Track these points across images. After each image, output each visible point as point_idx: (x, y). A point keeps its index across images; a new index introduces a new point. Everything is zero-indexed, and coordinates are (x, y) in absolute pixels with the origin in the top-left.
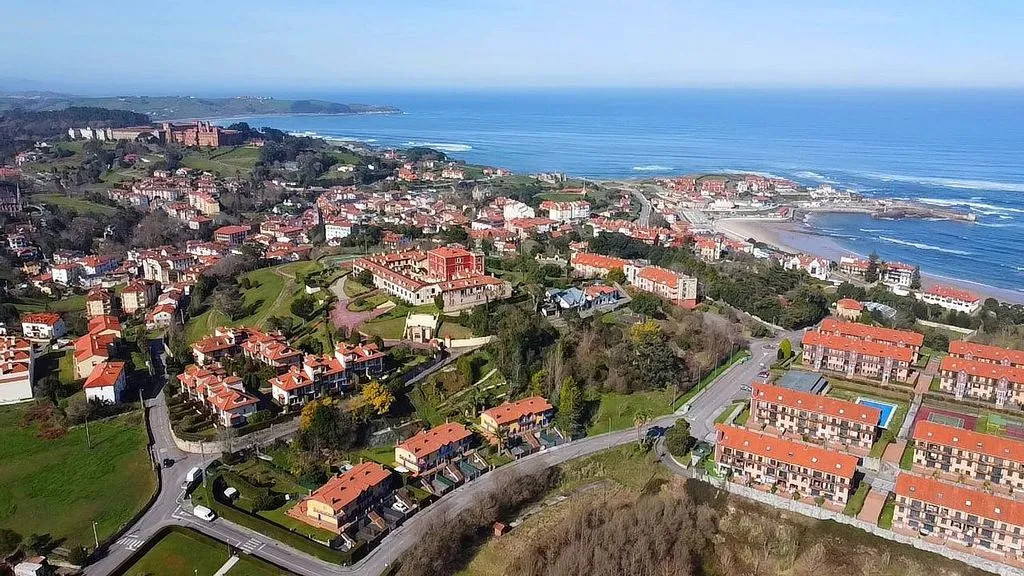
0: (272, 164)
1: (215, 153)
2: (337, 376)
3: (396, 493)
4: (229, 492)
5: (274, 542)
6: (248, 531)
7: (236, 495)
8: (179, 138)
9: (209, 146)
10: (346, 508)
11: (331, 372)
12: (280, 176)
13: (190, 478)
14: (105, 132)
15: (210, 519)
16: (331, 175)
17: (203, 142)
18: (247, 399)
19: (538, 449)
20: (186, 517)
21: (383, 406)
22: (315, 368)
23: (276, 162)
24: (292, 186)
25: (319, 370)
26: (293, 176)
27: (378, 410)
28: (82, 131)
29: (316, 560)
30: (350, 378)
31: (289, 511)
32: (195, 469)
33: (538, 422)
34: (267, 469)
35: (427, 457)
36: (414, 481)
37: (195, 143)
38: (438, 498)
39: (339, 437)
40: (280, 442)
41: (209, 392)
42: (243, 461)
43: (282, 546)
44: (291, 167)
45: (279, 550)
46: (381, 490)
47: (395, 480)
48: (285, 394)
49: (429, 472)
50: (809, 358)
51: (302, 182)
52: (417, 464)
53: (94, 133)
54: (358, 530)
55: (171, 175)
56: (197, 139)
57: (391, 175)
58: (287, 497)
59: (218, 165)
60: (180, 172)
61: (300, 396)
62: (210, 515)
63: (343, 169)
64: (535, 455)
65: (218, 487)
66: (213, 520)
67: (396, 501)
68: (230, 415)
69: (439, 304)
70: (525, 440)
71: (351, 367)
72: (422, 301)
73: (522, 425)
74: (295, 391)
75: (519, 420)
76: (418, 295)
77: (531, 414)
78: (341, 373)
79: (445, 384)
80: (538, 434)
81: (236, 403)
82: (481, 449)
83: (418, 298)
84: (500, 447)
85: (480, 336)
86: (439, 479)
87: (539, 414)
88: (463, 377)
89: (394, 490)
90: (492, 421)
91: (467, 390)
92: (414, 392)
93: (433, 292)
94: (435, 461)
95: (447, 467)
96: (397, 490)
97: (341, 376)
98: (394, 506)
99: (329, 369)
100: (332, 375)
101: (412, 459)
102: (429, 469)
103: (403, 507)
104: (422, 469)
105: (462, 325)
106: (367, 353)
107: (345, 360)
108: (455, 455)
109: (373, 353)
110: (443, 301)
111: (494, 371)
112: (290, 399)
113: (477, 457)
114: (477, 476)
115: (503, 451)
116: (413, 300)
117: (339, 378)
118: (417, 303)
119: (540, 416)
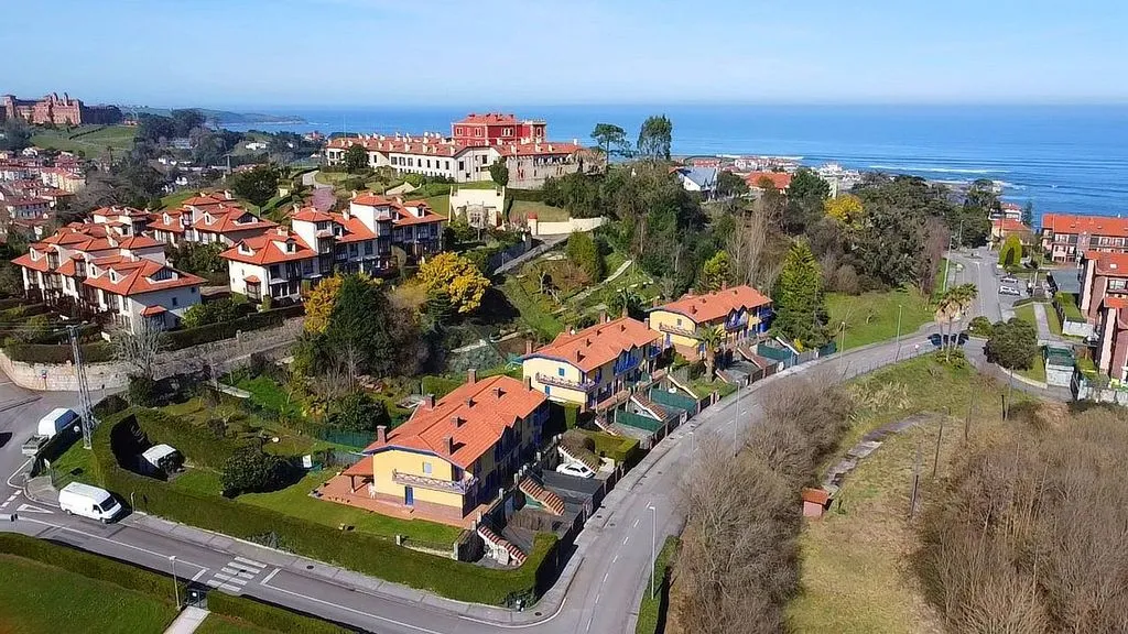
0: (156, 142)
1: (76, 132)
2: (361, 248)
3: (559, 443)
4: (155, 454)
5: (301, 563)
6: (221, 540)
7: (176, 460)
8: (26, 115)
9: (69, 122)
10: (476, 467)
11: (350, 238)
12: (169, 153)
13: (47, 428)
15: (107, 515)
16: (238, 151)
17: (60, 118)
18: (180, 276)
19: (772, 370)
20: (37, 516)
21: (469, 295)
22: (320, 225)
23: (162, 138)
24: (185, 166)
25: (329, 230)
26: (186, 154)
27: (459, 304)
29: (433, 599)
30: (386, 255)
31: (321, 489)
32: (59, 412)
33: (750, 328)
34: (243, 413)
35: (598, 374)
36: (585, 419)
37: (49, 119)
38: (648, 451)
39: (396, 346)
40: (260, 365)
41: (89, 269)
42: (180, 399)
43: (325, 570)
44: (182, 144)
45: (319, 580)
46: (528, 435)
47: (551, 417)
48: (260, 273)
49: (603, 405)
50: (1064, 254)
51: (199, 160)
52: (581, 387)
55: (15, 156)
56: (51, 115)
57: (317, 153)
58: (307, 462)
59: (82, 144)
60: (28, 151)
61: (294, 282)
62: (106, 505)
63: (253, 146)
64: (770, 378)
65: (126, 445)
66: (117, 518)
67: (560, 460)
68: (142, 308)
69: (500, 175)
70: (736, 357)
71: (387, 233)
72: (468, 175)
73: (730, 331)
74: (282, 270)
75: (727, 319)
76: (461, 164)
77: (744, 308)
78: (368, 243)
79: (555, 280)
80: (754, 349)
81: (155, 282)
82: (678, 368)
83: (461, 168)
84: (709, 364)
85: (585, 217)
86: (623, 421)
87: (754, 311)
88: (581, 269)
89: (555, 438)
90: (679, 322)
91: (593, 289)
92: (509, 285)
93: (485, 162)
94: (609, 386)
95: (632, 398)
96: (560, 436)
97: (369, 251)
98: (561, 468)
99: (345, 233)
100: (354, 246)
101: (567, 377)
102: (603, 397)
103: (584, 470)
104: (591, 397)
105: (549, 203)
106: (414, 211)
107: (377, 218)
108: (638, 377)
109: (427, 214)
110: (507, 171)
111: (628, 263)
112: (272, 285)
113: (675, 382)
114: (695, 413)
115: (713, 372)
116: (452, 171)
117: (366, 254)
118: (461, 177)
119: (755, 315)
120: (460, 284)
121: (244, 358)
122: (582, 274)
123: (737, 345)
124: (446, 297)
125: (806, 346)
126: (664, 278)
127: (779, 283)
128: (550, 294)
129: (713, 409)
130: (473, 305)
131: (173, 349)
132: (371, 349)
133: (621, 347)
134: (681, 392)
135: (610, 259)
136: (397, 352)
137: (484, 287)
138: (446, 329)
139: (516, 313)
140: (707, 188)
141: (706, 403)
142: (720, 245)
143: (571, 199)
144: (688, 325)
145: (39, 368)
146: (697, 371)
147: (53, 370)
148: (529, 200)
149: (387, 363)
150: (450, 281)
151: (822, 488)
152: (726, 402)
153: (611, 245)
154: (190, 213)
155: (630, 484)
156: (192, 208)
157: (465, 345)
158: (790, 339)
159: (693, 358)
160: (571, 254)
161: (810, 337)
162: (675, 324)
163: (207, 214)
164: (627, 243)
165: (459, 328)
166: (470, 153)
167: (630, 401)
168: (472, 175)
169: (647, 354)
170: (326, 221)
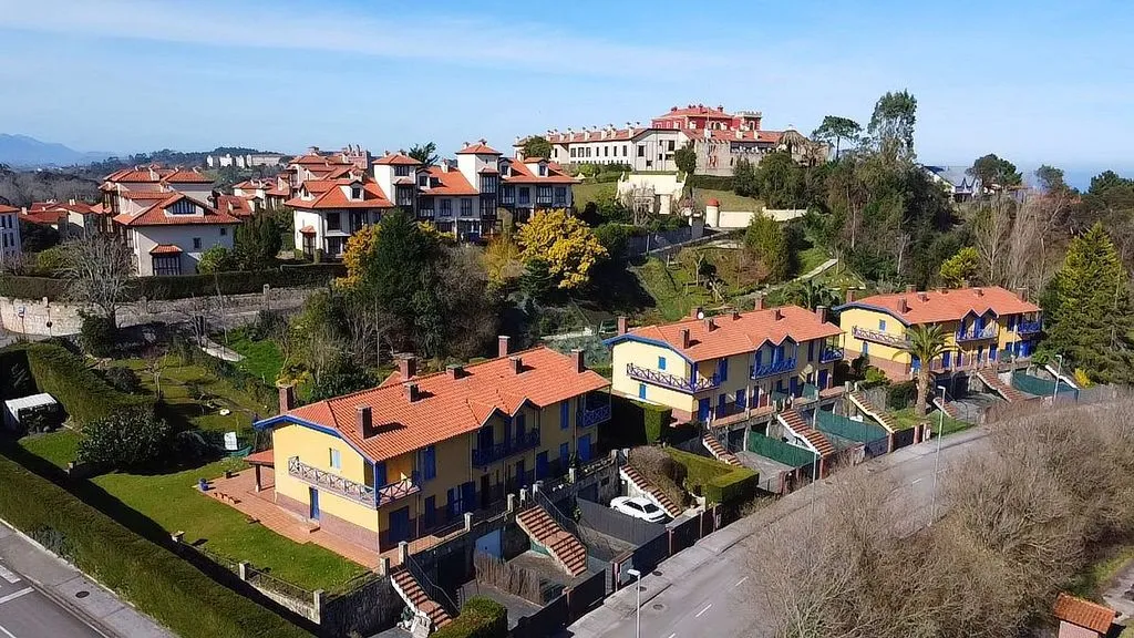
2: (456, 206)
3: (621, 462)
5: (75, 585)
10: (420, 466)
11: (441, 190)
14: (245, 159)
18: (208, 213)
21: (572, 261)
22: (401, 169)
25: (412, 178)
27: (560, 276)
28: (222, 159)
30: (490, 219)
31: (215, 483)
33: (1002, 346)
34: (212, 376)
38: (777, 497)
40: (270, 320)
43: (102, 603)
45: (75, 619)
48: (317, 222)
49: (725, 421)
52: (689, 387)
53: (234, 161)
54: (471, 576)
58: (231, 440)
67: (621, 490)
68: (151, 245)
69: (685, 160)
70: (972, 385)
71: (491, 190)
72: (649, 163)
73: (965, 345)
74: (344, 219)
75: (961, 326)
76: (641, 148)
77: (991, 313)
78: (466, 198)
79: (721, 272)
80: (1006, 378)
81: (172, 215)
82: (868, 387)
83: (641, 153)
84: (922, 387)
85: (785, 208)
86: (756, 448)
87: (1010, 321)
88: (760, 263)
89: (614, 452)
90: (882, 324)
91: (775, 288)
92: (649, 269)
93: (671, 148)
94: (740, 393)
95: (779, 417)
96: (625, 451)
97: (466, 211)
98: (618, 503)
99: (435, 183)
100: (446, 201)
101: (669, 370)
102: (724, 410)
103: (651, 508)
104: (704, 406)
105: (740, 192)
106: (534, 168)
107: (480, 171)
108: (798, 389)
109: (551, 173)
110: (694, 156)
111: (832, 262)
112: (328, 238)
113: (859, 405)
114: (883, 451)
115: (929, 399)
116: (631, 158)
117: (462, 215)
118: (640, 164)
119: (1010, 328)
120: (561, 249)
121: (252, 314)
122: (762, 268)
123: (977, 369)
124: (545, 265)
125: (1095, 379)
126: (881, 282)
127: (1053, 286)
128: (711, 288)
129: (915, 451)
130: (576, 278)
131: (172, 297)
132: (409, 314)
133: (765, 336)
134: (869, 421)
135: (806, 256)
136: (444, 322)
137: (595, 255)
138: (541, 310)
139: (651, 303)
140: (966, 191)
141: (903, 439)
142: (967, 240)
143: (767, 184)
144: (895, 329)
145: (18, 304)
146: (902, 396)
147: (32, 308)
148: (717, 189)
149: (430, 336)
150: (550, 245)
151: (1103, 602)
152: (940, 442)
153: (809, 238)
154: (295, 172)
155: (725, 543)
156: (297, 166)
157: (563, 332)
158: (1069, 371)
159: (897, 376)
160: (749, 244)
161: (1101, 368)
162: (876, 328)
163: (308, 171)
164: (831, 237)
165: (561, 310)
166: (653, 137)
167: (775, 422)
168: (654, 163)
169: (816, 356)
170: (408, 165)
